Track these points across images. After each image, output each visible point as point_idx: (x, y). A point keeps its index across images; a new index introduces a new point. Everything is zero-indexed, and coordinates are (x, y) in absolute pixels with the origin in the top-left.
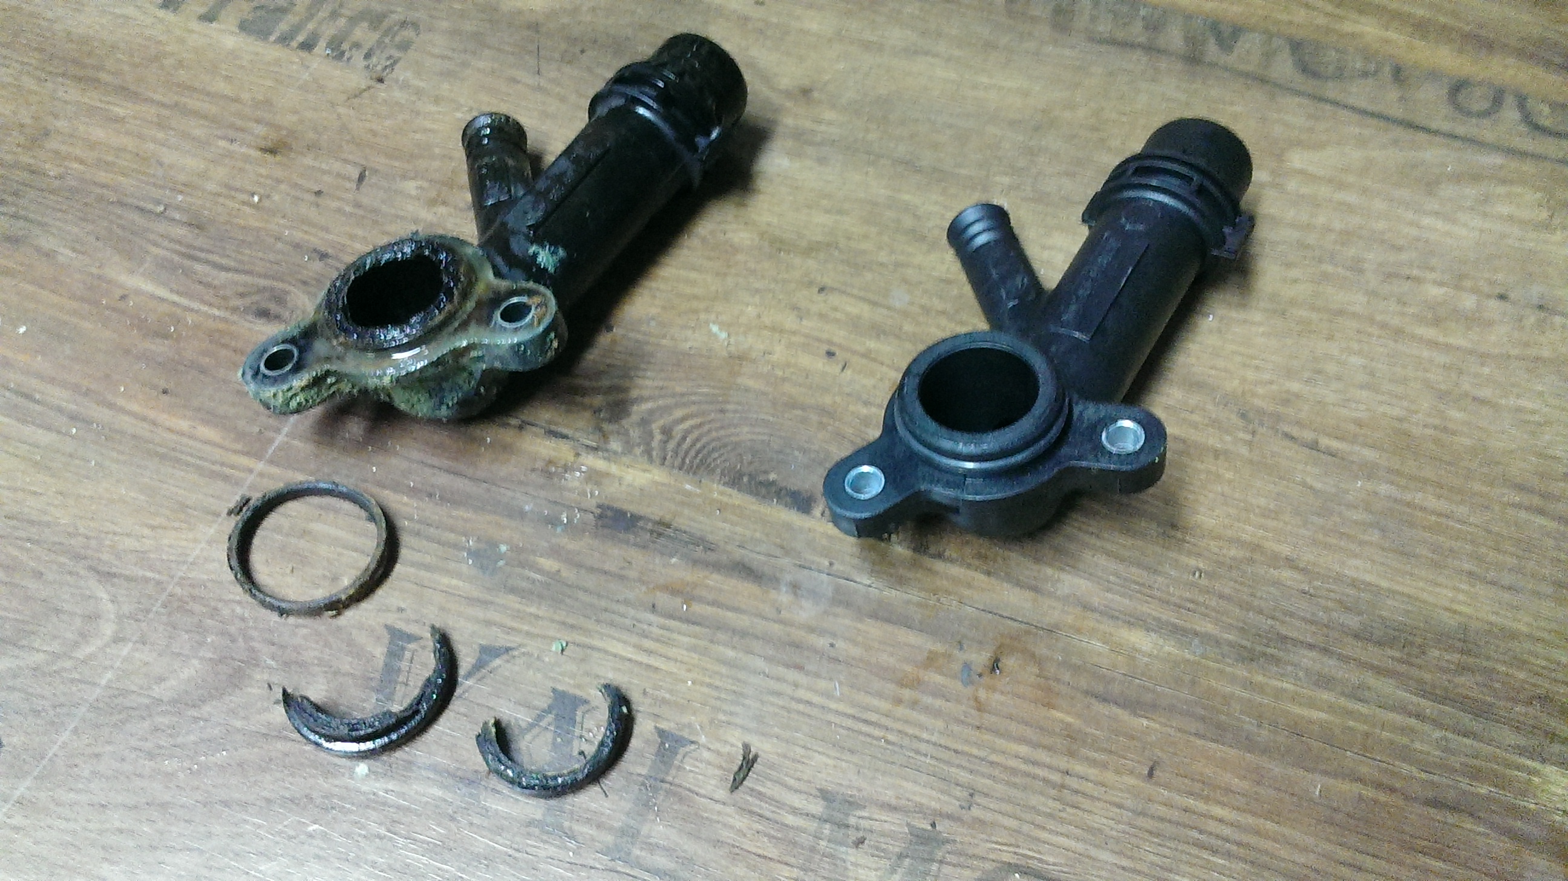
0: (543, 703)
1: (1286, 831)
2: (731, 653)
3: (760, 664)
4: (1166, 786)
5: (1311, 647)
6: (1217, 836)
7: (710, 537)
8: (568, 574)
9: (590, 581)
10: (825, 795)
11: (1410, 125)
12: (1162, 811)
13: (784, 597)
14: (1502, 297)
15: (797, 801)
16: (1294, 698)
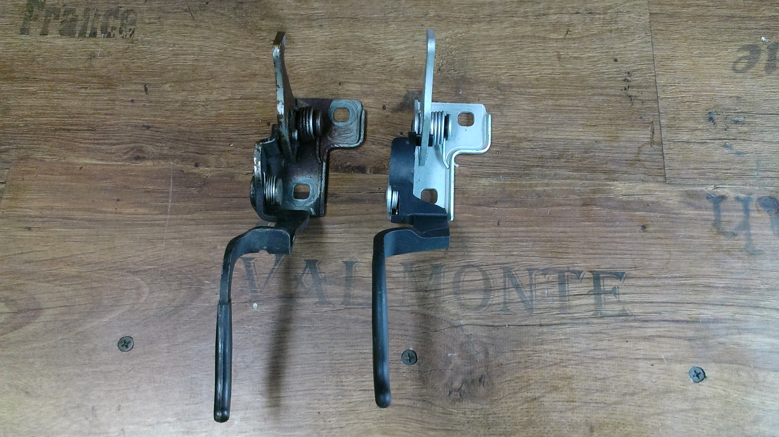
0: (304, 266)
1: (542, 228)
4: (504, 226)
5: (537, 166)
6: (522, 237)
12: (504, 234)
13: (368, 205)
16: (537, 185)
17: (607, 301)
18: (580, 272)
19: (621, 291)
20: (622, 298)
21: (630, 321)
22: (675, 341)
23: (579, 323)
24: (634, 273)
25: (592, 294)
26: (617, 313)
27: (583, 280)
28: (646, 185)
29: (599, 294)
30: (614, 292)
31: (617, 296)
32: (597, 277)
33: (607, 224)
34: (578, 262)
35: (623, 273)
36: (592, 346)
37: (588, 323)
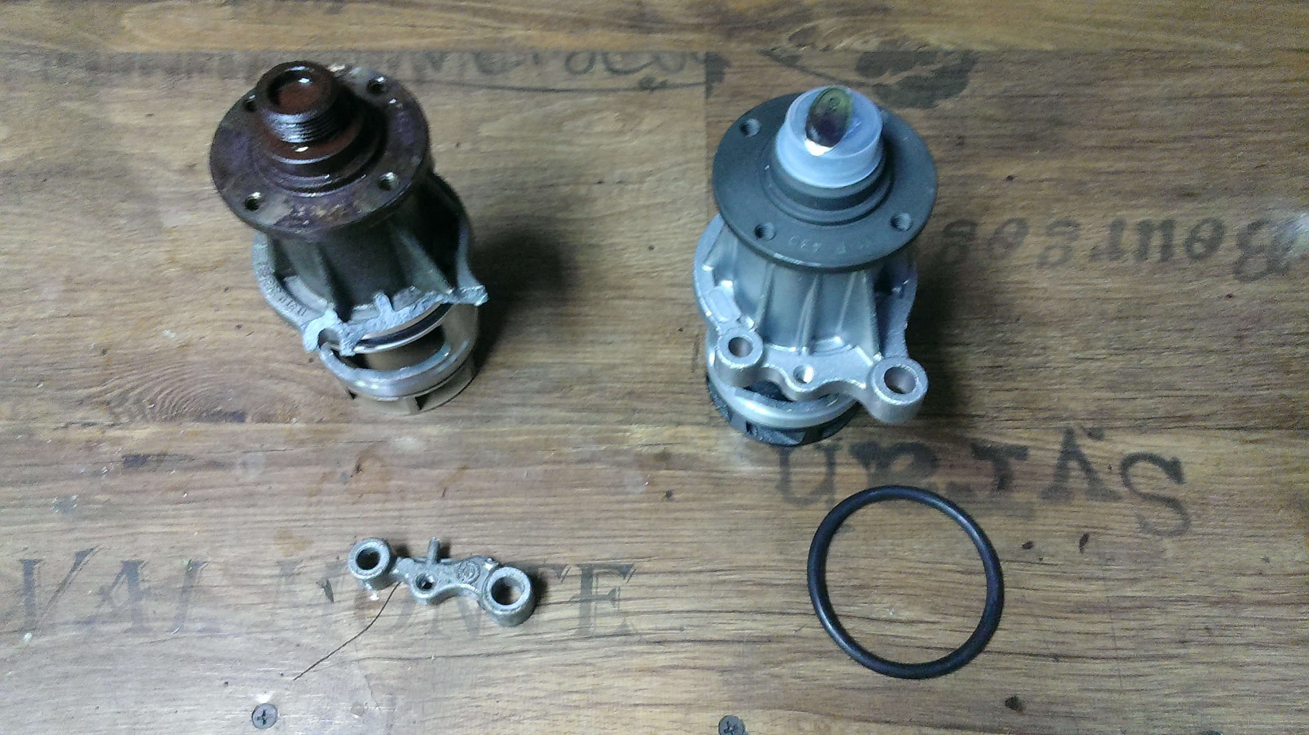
0: (119, 570)
1: (512, 499)
2: (215, 511)
3: (232, 511)
4: (451, 498)
5: (517, 405)
6: (479, 514)
7: (191, 453)
8: (115, 499)
9: (128, 499)
10: (279, 563)
11: (546, 90)
12: (450, 511)
13: (238, 472)
14: (600, 183)
15: (266, 572)
16: (511, 433)
17: (599, 612)
18: (562, 567)
19: (623, 595)
20: (624, 606)
21: (631, 644)
22: (700, 674)
23: (550, 650)
24: (647, 565)
25: (576, 602)
26: (613, 630)
27: (565, 580)
28: (680, 428)
29: (590, 601)
30: (612, 597)
31: (617, 603)
32: (588, 574)
33: (613, 490)
34: (561, 551)
35: (631, 566)
36: (566, 687)
37: (564, 649)
